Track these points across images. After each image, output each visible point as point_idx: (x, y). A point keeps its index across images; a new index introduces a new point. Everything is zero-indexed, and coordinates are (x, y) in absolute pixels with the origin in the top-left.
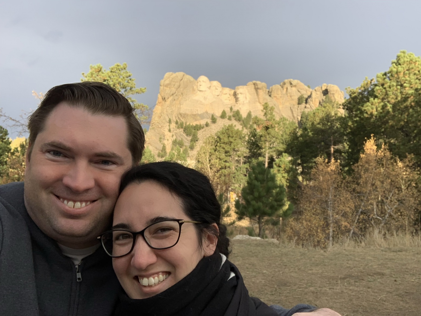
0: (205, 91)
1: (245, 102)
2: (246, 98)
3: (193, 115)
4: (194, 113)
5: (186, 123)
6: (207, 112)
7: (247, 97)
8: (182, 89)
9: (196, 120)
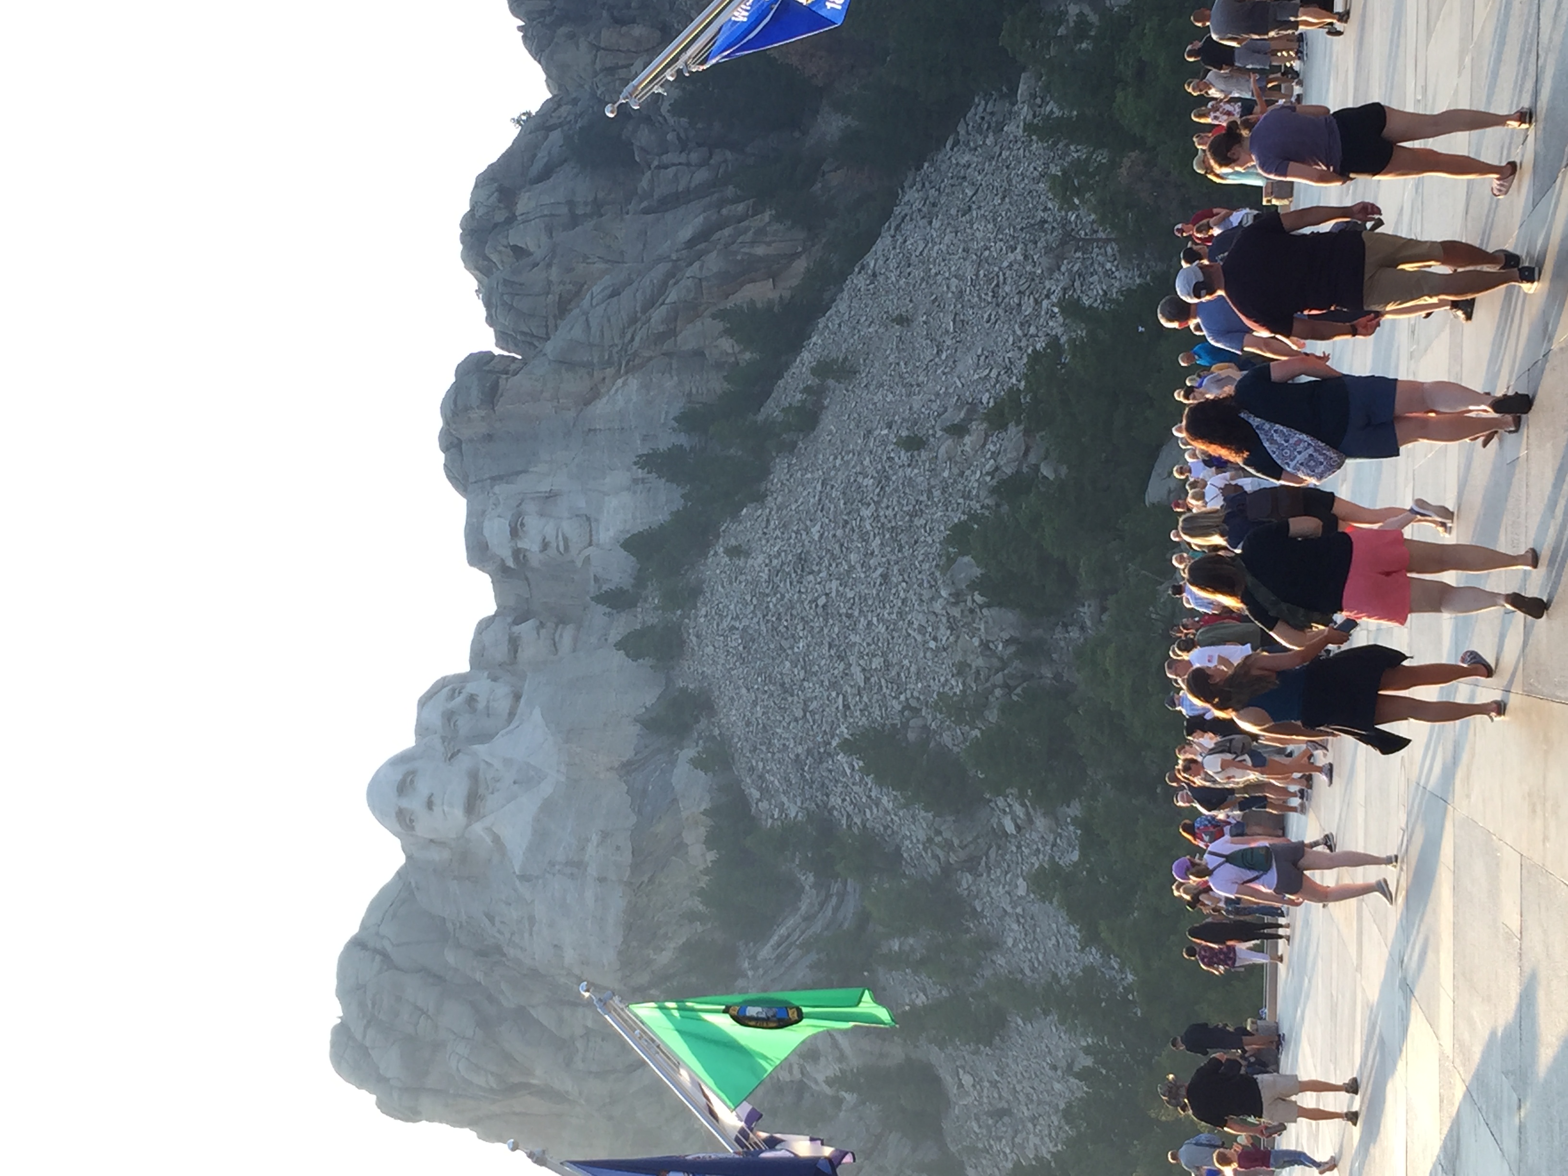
0: (474, 776)
1: (582, 503)
2: (551, 496)
3: (635, 867)
4: (627, 857)
5: (692, 916)
6: (627, 769)
7: (544, 487)
8: (451, 957)
9: (680, 847)
